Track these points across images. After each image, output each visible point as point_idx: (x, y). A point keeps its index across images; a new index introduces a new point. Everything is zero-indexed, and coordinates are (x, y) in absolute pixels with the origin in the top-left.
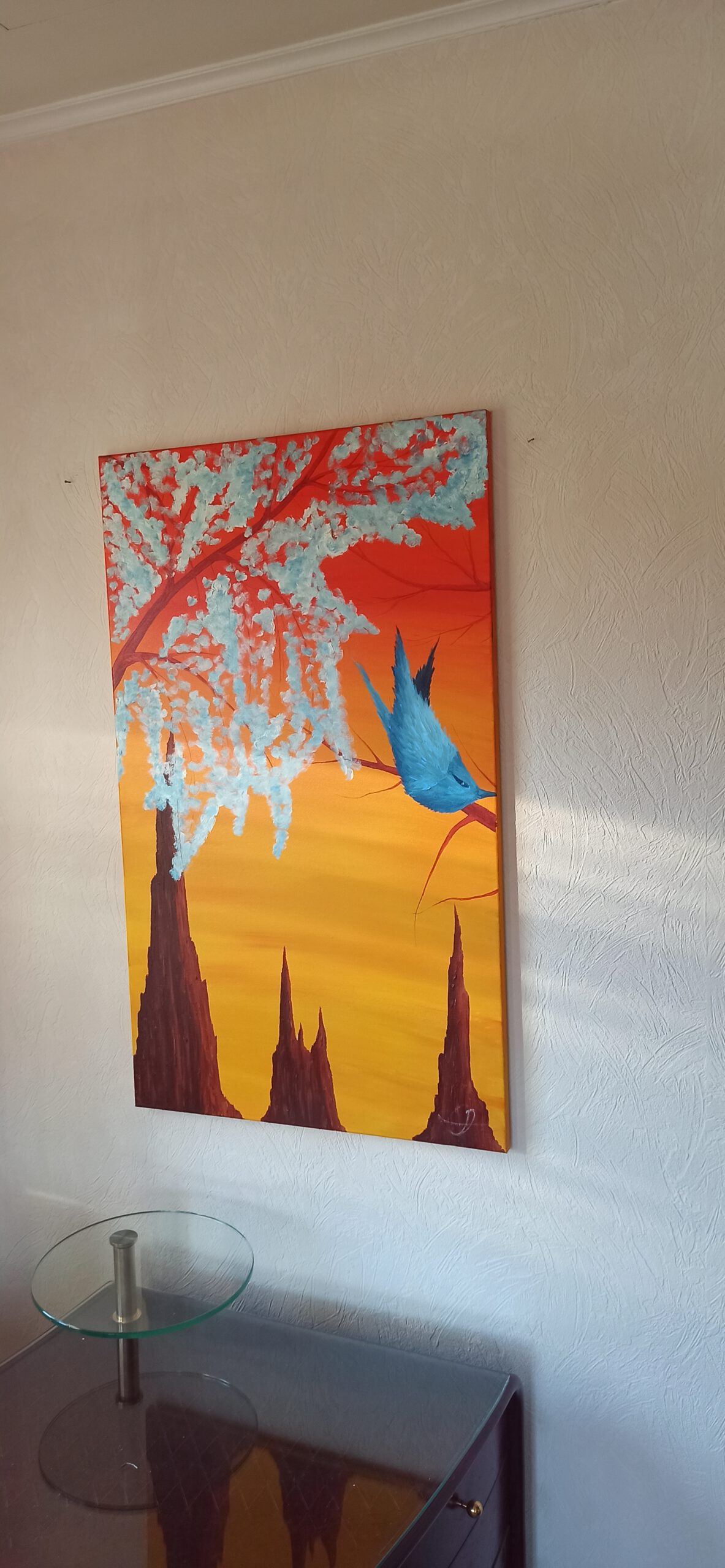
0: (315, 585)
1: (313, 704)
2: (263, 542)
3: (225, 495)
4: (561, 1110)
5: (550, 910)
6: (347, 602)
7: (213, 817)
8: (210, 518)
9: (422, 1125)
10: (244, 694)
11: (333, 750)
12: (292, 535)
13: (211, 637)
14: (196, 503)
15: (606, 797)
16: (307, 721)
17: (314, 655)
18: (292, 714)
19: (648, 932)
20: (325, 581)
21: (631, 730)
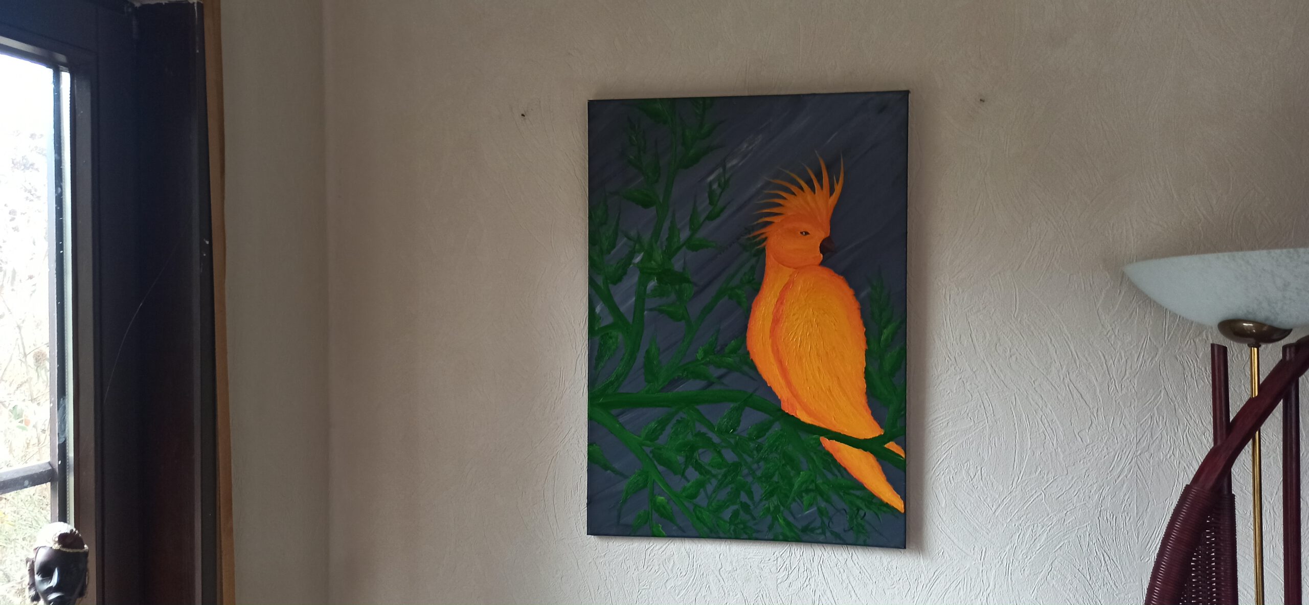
15: (1046, 407)
19: (1085, 525)
21: (1069, 347)
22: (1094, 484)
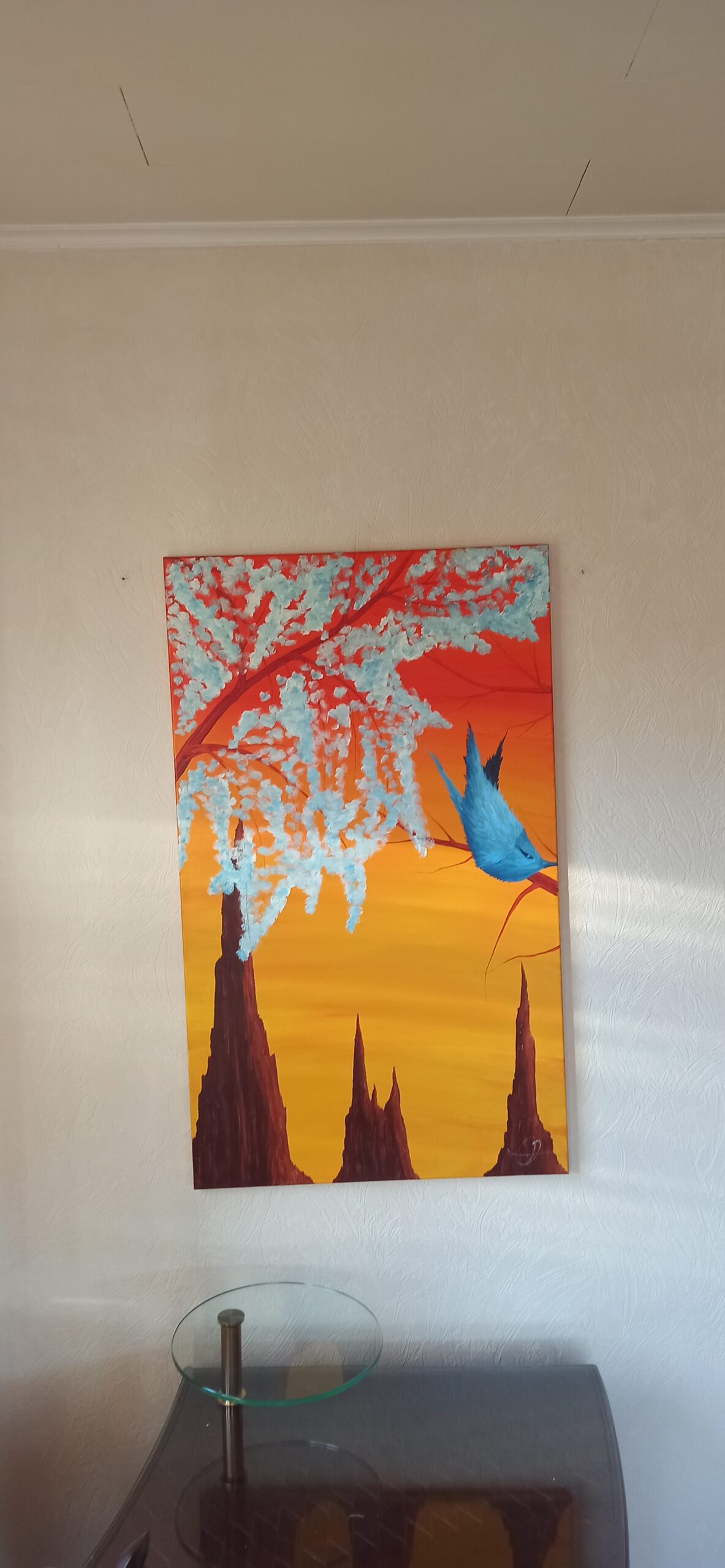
0: (391, 685)
1: (388, 790)
2: (340, 645)
3: (302, 601)
4: (610, 1129)
5: (599, 959)
6: (422, 700)
7: (284, 898)
8: (285, 621)
9: (493, 1160)
10: (319, 782)
11: (407, 831)
12: (369, 640)
13: (285, 730)
14: (271, 606)
15: (645, 863)
16: (382, 806)
17: (389, 747)
18: (367, 799)
19: (680, 971)
20: (401, 682)
21: (665, 806)
22: (687, 933)
